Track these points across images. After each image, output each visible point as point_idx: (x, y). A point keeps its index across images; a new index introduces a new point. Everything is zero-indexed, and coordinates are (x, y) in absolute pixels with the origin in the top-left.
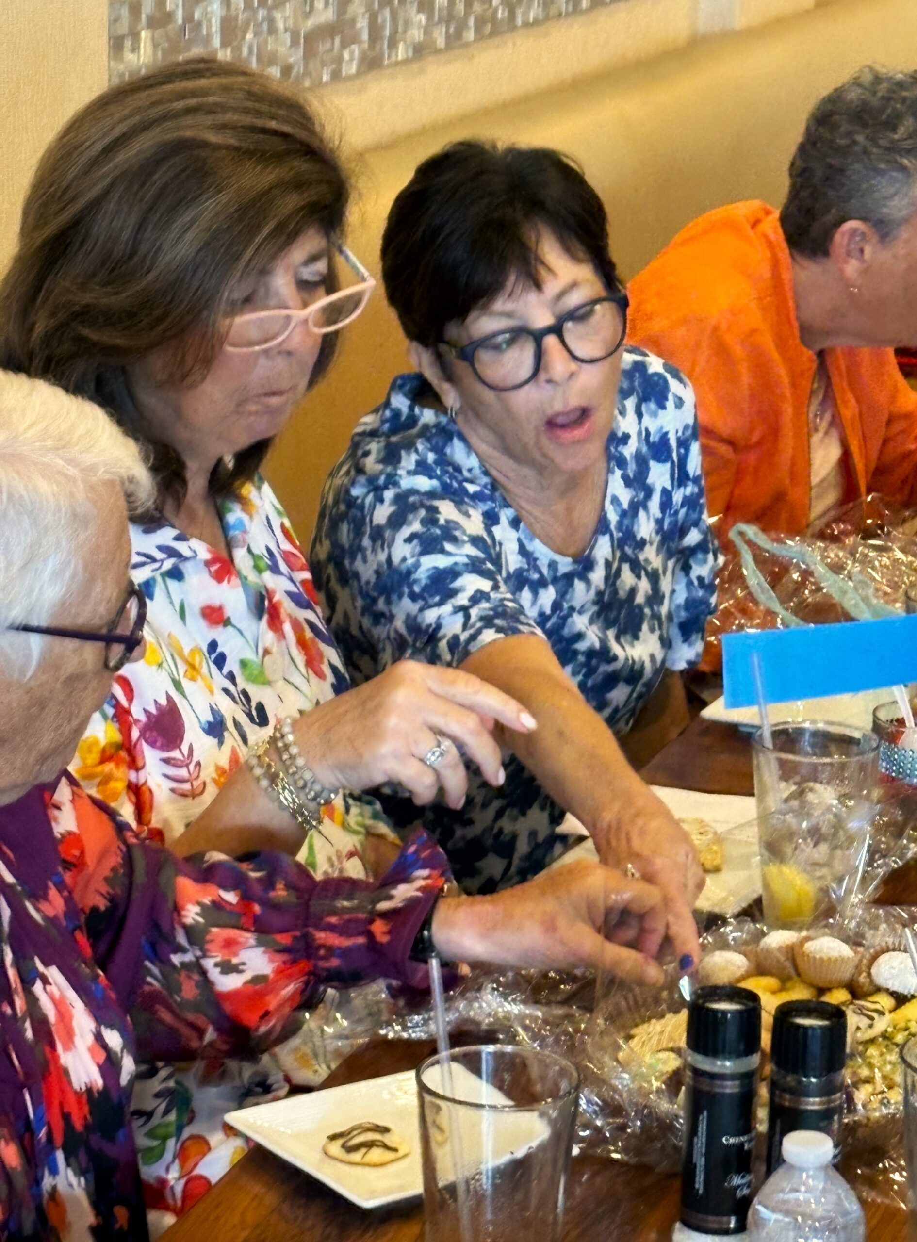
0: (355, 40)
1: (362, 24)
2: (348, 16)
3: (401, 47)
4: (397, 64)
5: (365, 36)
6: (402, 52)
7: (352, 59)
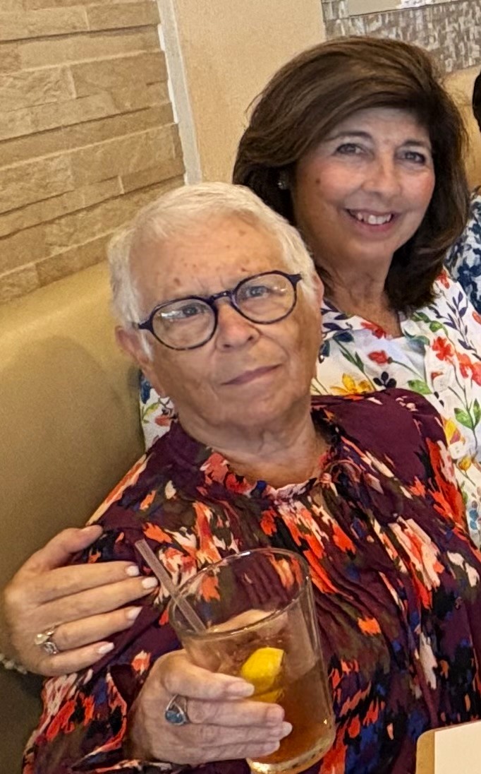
0: (450, 56)
1: (452, 49)
2: (445, 45)
3: (470, 60)
4: (469, 67)
5: (454, 55)
6: (471, 62)
7: (449, 65)
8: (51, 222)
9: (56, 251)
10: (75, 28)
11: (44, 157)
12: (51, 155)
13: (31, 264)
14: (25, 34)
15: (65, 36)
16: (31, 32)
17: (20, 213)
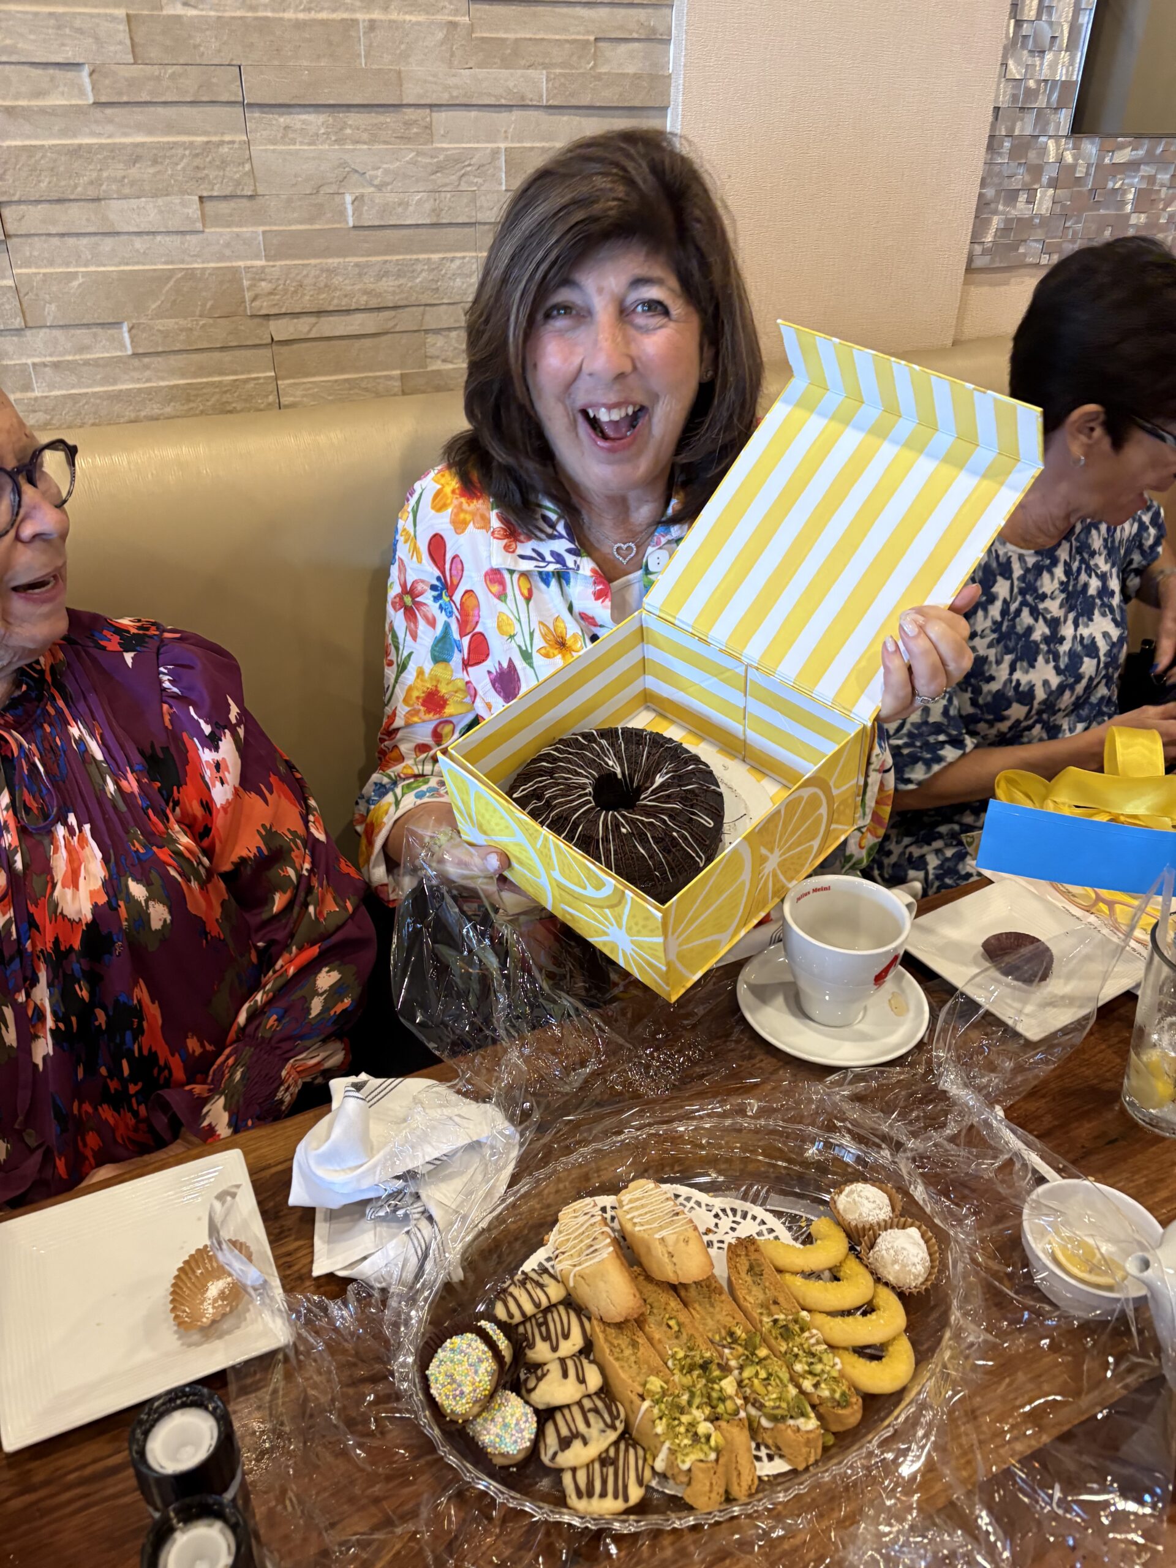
8: (437, 331)
9: (437, 365)
10: (523, 98)
11: (441, 255)
12: (450, 255)
13: (396, 372)
14: (445, 98)
15: (509, 107)
16: (452, 97)
17: (392, 313)
